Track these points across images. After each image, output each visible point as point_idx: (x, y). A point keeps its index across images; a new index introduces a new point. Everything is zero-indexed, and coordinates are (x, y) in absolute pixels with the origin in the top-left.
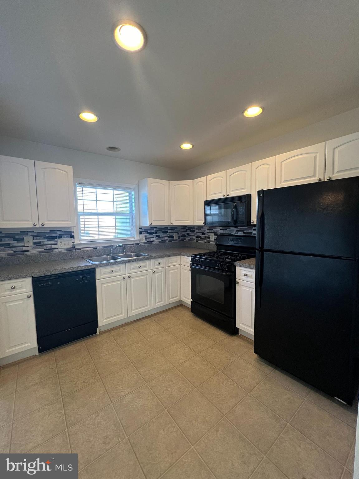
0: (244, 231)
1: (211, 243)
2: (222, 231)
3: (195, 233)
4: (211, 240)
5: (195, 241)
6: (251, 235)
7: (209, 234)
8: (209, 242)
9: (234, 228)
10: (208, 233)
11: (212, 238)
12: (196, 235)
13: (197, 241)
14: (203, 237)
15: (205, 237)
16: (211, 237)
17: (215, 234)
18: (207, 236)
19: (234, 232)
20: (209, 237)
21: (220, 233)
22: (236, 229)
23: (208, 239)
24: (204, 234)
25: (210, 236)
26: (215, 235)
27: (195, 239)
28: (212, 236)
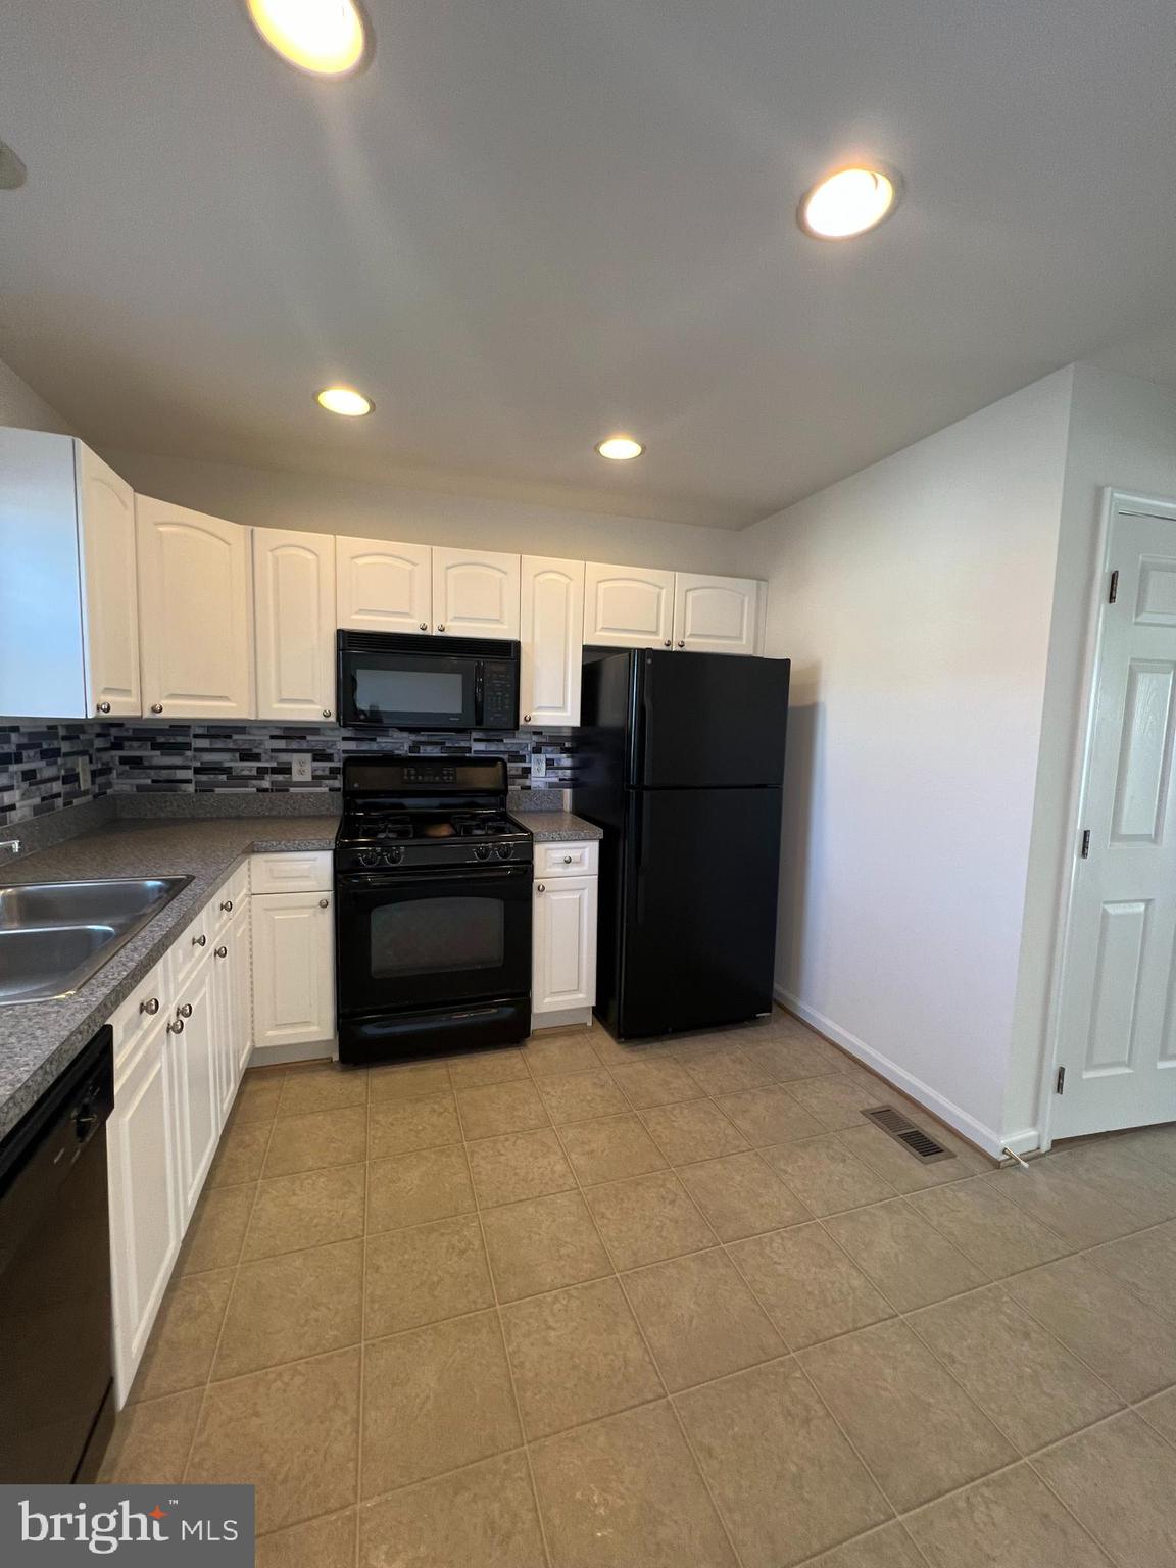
0: (444, 743)
1: (292, 790)
2: (352, 746)
3: (189, 754)
4: (296, 777)
5: (191, 788)
6: (467, 755)
7: (284, 757)
8: (282, 789)
9: (405, 734)
10: (273, 751)
11: (301, 772)
12: (198, 764)
13: (203, 789)
14: (250, 768)
15: (258, 768)
16: (295, 768)
17: (319, 756)
18: (274, 764)
19: (406, 748)
20: (286, 770)
21: (344, 752)
22: (413, 737)
23: (280, 777)
24: (247, 755)
25: (290, 763)
26: (314, 759)
27: (188, 781)
28: (302, 763)
